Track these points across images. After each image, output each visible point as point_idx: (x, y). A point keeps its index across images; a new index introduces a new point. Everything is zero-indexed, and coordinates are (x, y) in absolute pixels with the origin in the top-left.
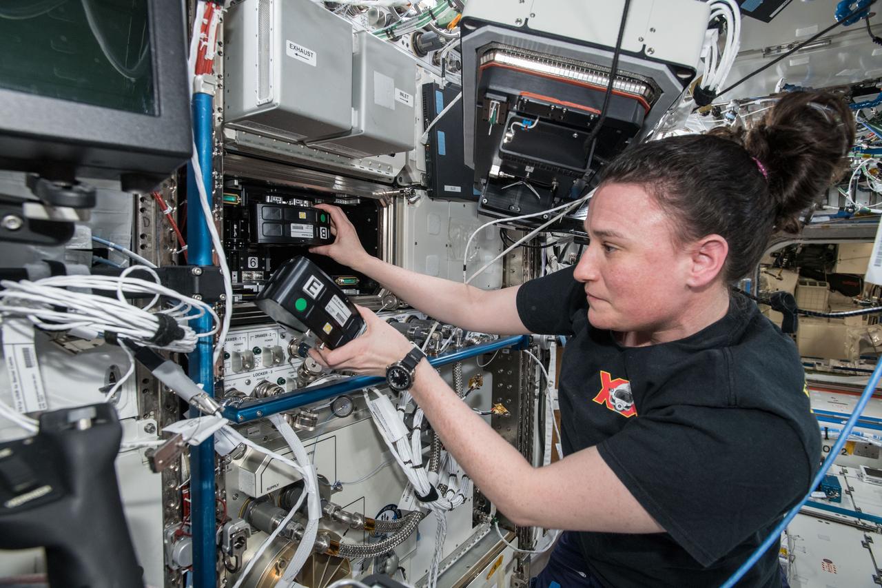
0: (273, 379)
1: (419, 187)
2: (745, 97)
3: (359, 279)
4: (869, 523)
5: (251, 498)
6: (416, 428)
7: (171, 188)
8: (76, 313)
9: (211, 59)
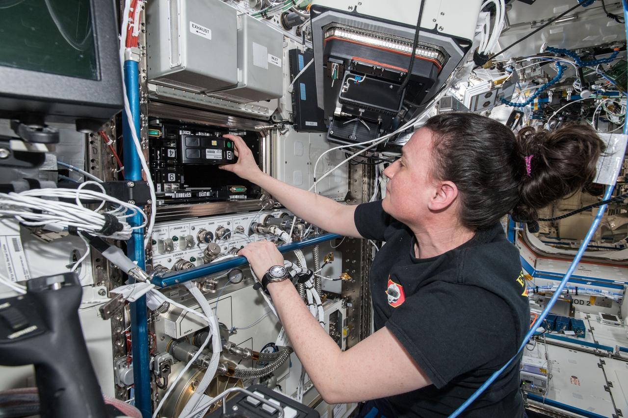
0: (187, 258)
1: (287, 122)
2: (520, 56)
3: (246, 187)
4: (603, 351)
5: (174, 339)
7: (112, 127)
8: (48, 214)
9: (137, 36)
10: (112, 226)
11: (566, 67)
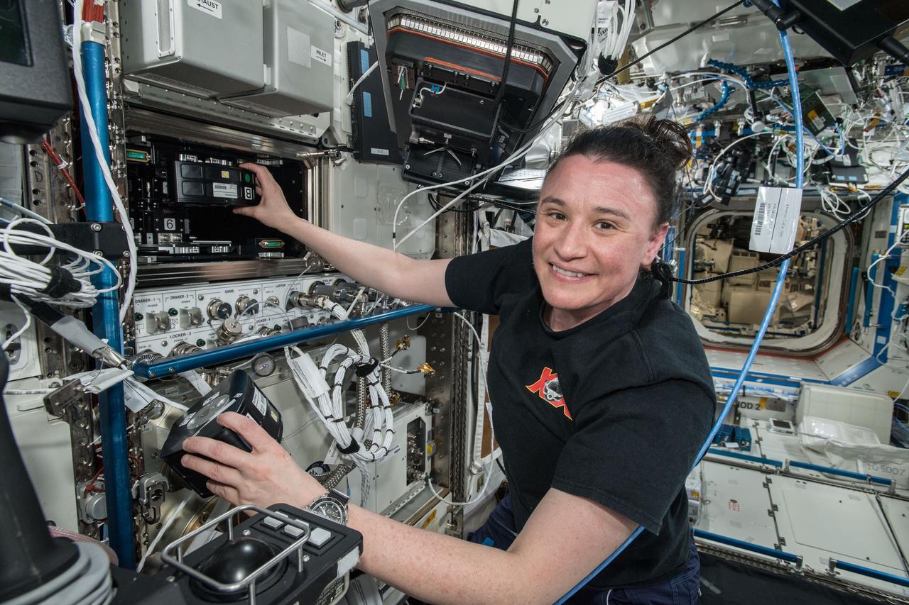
0: (192, 340)
1: (345, 149)
2: (676, 70)
3: (284, 242)
6: (337, 384)
7: (66, 142)
9: (101, 5)
10: (62, 284)
11: (734, 88)
